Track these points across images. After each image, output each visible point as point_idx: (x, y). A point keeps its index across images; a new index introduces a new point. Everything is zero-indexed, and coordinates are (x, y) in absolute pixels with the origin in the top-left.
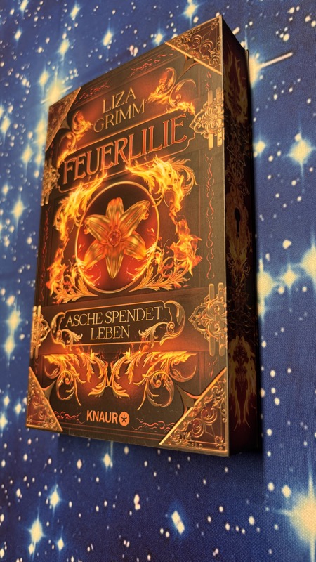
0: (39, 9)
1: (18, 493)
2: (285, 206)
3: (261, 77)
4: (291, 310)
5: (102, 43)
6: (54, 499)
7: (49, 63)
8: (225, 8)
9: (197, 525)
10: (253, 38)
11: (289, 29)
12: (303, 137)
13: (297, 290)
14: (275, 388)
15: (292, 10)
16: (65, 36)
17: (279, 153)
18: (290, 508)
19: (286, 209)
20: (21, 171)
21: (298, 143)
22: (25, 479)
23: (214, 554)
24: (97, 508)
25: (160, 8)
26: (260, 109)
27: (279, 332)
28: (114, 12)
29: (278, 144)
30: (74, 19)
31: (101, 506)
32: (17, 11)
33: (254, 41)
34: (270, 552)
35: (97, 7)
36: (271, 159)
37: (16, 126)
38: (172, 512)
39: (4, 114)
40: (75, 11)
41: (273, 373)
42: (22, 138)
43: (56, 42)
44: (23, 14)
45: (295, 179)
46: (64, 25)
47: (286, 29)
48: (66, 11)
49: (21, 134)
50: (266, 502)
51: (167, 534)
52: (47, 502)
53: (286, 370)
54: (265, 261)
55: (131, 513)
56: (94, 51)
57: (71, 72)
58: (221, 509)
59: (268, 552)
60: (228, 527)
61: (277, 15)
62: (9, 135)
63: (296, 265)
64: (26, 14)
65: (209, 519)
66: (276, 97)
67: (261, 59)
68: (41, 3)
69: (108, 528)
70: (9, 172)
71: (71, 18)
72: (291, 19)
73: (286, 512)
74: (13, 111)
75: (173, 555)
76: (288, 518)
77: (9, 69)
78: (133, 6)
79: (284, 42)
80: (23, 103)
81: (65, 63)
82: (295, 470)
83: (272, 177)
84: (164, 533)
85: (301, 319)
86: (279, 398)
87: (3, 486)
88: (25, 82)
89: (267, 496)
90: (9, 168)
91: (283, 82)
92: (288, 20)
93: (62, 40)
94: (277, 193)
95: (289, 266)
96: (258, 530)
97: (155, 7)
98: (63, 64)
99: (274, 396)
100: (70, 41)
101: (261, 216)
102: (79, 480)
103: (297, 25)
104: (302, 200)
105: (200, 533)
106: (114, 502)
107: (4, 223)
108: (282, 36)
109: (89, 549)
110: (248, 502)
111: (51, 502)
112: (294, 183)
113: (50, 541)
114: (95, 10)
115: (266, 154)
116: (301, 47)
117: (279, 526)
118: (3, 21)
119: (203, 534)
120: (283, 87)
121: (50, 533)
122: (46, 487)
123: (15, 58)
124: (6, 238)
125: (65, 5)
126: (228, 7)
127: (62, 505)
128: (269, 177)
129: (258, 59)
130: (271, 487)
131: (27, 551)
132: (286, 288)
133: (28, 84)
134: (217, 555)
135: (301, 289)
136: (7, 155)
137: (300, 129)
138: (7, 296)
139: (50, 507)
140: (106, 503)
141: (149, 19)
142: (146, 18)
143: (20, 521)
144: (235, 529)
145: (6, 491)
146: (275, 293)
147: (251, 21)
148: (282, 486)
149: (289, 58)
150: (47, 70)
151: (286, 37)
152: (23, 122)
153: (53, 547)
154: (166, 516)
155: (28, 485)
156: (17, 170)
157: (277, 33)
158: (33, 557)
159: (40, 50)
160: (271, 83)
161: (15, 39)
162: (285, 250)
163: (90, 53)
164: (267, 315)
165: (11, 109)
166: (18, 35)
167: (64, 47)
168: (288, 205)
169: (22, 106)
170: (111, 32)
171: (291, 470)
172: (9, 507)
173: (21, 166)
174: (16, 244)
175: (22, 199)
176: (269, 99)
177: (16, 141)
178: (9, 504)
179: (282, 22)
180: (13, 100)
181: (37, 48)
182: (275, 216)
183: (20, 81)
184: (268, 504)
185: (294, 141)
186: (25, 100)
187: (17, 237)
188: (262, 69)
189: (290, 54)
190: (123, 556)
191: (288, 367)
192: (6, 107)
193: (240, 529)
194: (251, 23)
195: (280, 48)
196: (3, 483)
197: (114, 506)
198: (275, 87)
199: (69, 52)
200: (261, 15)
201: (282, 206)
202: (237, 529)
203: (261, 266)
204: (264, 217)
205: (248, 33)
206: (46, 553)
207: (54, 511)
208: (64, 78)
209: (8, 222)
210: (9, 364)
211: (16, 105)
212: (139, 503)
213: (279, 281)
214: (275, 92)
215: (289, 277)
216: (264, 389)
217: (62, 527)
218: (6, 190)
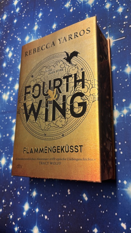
0: (24, 12)
1: (18, 193)
2: (123, 88)
3: (114, 44)
4: (126, 122)
5: (52, 28)
6: (34, 194)
7: (29, 33)
8: (100, 20)
9: (93, 197)
10: (111, 31)
11: (124, 29)
12: (129, 65)
13: (128, 115)
14: (121, 148)
15: (125, 23)
16: (36, 23)
17: (121, 70)
18: (127, 188)
19: (123, 89)
20: (18, 72)
21: (127, 67)
22: (21, 187)
23: (99, 207)
24: (53, 195)
25: (75, 17)
26: (114, 55)
27: (122, 129)
28: (57, 17)
29: (120, 67)
30: (40, 17)
31: (54, 195)
32: (15, 12)
33: (111, 32)
34: (120, 203)
35: (50, 14)
36: (118, 72)
37: (15, 55)
38: (83, 194)
39: (10, 50)
40: (40, 15)
41: (120, 143)
42: (18, 60)
43: (33, 25)
44: (17, 13)
45: (126, 79)
46: (36, 19)
47: (123, 29)
48: (36, 14)
49: (17, 58)
50: (118, 187)
51: (81, 202)
52: (31, 195)
53: (124, 142)
54: (116, 106)
55: (66, 196)
56: (49, 30)
57: (39, 37)
58: (102, 191)
59: (119, 204)
60: (104, 197)
61: (119, 24)
62: (12, 59)
63: (127, 107)
64: (19, 14)
65: (97, 195)
66: (119, 51)
67: (114, 38)
68: (25, 10)
69: (57, 202)
70: (12, 72)
71: (38, 17)
72: (124, 26)
73: (125, 189)
74: (13, 50)
75: (83, 209)
76: (126, 191)
77: (11, 34)
78: (64, 15)
79: (122, 33)
80: (18, 47)
81: (36, 34)
82: (128, 175)
83: (118, 78)
84: (80, 201)
85: (129, 125)
86: (122, 151)
87: (11, 191)
88: (19, 39)
89: (118, 185)
90: (12, 71)
91: (122, 47)
92: (123, 26)
93: (35, 25)
94: (120, 83)
95: (125, 108)
96: (115, 196)
97: (73, 17)
98: (35, 34)
99: (120, 151)
100: (38, 25)
101: (115, 91)
102: (45, 186)
103: (126, 28)
104: (129, 86)
105: (94, 200)
106: (59, 192)
107: (10, 91)
108: (121, 31)
109: (49, 210)
110: (111, 187)
111: (33, 195)
112: (126, 80)
113: (32, 210)
114: (49, 15)
115: (116, 70)
116: (128, 35)
117: (123, 195)
118: (8, 15)
119: (95, 200)
120: (122, 48)
121: (32, 207)
122: (30, 190)
123: (14, 30)
124: (11, 98)
125: (36, 12)
126: (101, 20)
127: (38, 196)
128: (117, 78)
129: (113, 38)
130: (120, 181)
131: (23, 215)
132: (124, 115)
133: (20, 40)
134: (100, 207)
135: (129, 115)
136: (11, 66)
137: (128, 62)
138: (12, 119)
139: (33, 197)
140: (56, 193)
141: (71, 21)
142: (70, 20)
143: (19, 204)
144: (107, 197)
145: (13, 193)
146: (120, 117)
147: (110, 25)
148: (124, 181)
149: (124, 39)
150: (28, 35)
151: (123, 32)
152: (18, 54)
153: (34, 212)
154: (81, 195)
155: (23, 190)
156: (15, 72)
157: (119, 30)
158: (25, 216)
159: (25, 28)
160: (118, 47)
161: (14, 23)
162: (123, 102)
163: (47, 31)
164: (118, 124)
165: (13, 49)
166: (15, 21)
167: (36, 28)
168: (124, 87)
169: (17, 48)
170: (56, 24)
171: (127, 175)
172: (14, 199)
173: (18, 70)
174: (16, 100)
175: (18, 83)
176: (117, 52)
177: (15, 61)
178: (14, 198)
179: (121, 26)
180: (14, 45)
181: (24, 27)
182: (120, 91)
183: (16, 39)
184: (119, 187)
185: (126, 66)
186: (19, 46)
187: (16, 97)
188: (114, 42)
189: (124, 38)
190: (64, 211)
191: (125, 141)
192: (10, 48)
193: (109, 197)
194: (110, 26)
195: (121, 35)
196: (11, 190)
197: (60, 194)
198: (119, 48)
199: (38, 30)
200: (114, 23)
201: (122, 88)
202: (108, 197)
203: (115, 108)
204: (116, 91)
205: (109, 30)
206: (31, 214)
207: (34, 198)
208: (36, 39)
209: (12, 91)
210: (13, 145)
211: (15, 47)
212: (70, 192)
213: (121, 113)
214: (119, 50)
215: (125, 111)
216: (117, 149)
217: (38, 204)
218: (11, 79)
